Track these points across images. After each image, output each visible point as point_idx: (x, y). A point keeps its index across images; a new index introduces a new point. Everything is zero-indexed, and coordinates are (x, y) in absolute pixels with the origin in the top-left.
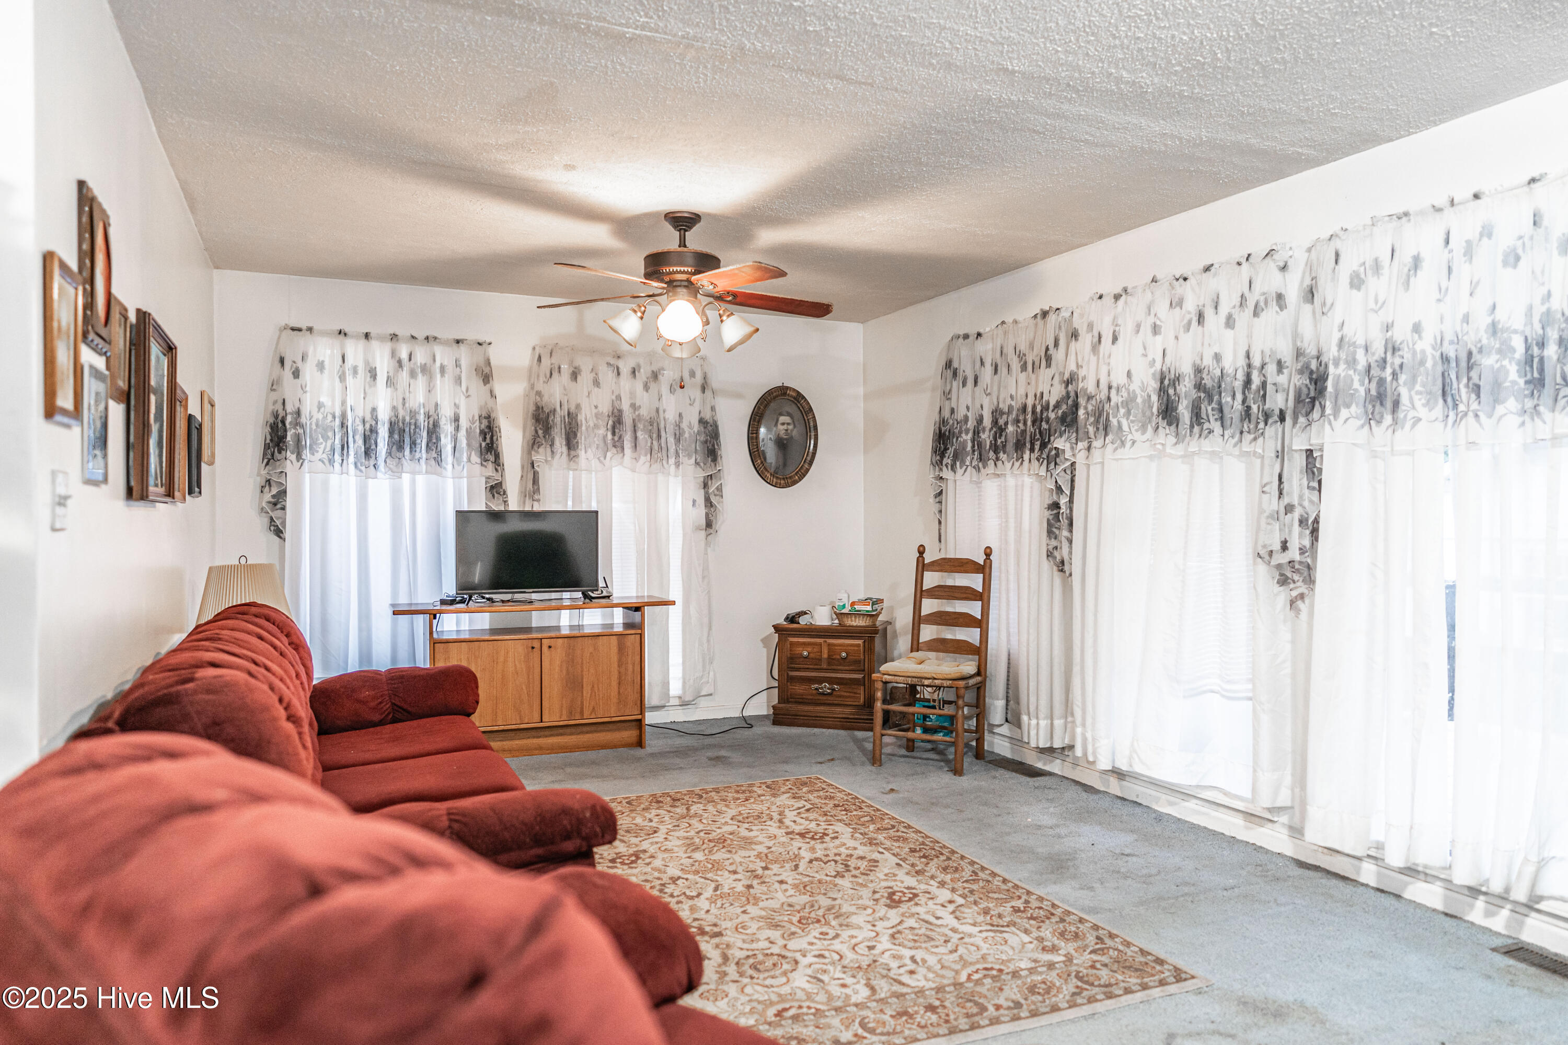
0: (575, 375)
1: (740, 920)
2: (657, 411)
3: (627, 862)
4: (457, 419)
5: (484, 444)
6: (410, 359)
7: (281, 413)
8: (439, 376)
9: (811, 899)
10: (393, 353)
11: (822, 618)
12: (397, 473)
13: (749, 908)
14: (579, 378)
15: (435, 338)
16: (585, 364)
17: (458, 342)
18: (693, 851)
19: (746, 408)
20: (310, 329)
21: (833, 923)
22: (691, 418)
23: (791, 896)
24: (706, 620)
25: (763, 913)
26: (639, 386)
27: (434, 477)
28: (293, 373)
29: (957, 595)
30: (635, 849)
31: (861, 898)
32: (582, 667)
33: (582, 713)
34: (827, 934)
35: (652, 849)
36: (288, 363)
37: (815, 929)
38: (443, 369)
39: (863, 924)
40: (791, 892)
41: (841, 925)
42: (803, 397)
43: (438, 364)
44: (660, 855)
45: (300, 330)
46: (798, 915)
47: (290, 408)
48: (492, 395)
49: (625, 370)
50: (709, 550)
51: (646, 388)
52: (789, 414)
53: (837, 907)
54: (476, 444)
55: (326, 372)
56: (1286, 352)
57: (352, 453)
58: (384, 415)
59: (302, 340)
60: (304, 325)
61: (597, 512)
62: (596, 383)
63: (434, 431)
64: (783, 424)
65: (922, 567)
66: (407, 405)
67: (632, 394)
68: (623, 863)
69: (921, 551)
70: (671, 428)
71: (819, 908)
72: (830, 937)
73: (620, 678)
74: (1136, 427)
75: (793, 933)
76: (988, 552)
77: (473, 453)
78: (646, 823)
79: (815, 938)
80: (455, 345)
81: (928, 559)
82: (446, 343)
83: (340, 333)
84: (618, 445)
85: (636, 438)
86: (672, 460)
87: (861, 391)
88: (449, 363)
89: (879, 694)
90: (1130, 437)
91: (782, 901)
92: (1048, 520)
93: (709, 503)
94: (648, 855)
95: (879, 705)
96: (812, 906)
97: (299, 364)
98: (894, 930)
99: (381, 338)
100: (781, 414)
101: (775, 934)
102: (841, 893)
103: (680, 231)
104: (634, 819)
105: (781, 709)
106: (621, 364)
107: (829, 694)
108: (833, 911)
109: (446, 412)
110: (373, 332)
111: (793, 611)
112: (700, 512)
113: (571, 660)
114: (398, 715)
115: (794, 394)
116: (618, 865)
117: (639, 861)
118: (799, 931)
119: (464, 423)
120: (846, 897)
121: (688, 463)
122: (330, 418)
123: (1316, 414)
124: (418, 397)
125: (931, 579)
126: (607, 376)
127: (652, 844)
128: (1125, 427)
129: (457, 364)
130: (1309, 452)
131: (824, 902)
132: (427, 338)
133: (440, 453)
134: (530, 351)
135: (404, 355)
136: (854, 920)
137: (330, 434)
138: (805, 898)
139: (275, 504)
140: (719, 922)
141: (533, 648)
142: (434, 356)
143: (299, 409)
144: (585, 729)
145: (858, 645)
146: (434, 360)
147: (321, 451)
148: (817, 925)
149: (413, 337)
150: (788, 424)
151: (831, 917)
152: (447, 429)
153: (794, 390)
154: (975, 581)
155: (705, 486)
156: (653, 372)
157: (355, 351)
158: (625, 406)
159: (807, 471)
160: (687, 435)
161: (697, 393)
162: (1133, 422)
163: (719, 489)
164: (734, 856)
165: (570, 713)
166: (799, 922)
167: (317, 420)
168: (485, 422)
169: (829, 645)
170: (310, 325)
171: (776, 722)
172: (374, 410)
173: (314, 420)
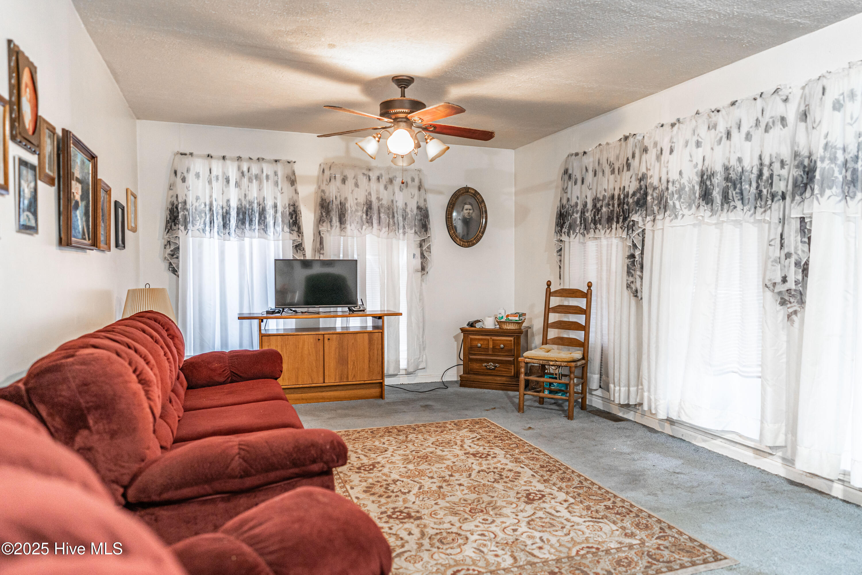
0: (344, 181)
1: (433, 509)
2: (392, 201)
3: (367, 469)
4: (275, 206)
5: (291, 221)
6: (249, 171)
7: (176, 203)
8: (265, 181)
9: (478, 496)
10: (239, 168)
11: (489, 324)
12: (242, 237)
13: (439, 501)
14: (346, 182)
15: (263, 159)
16: (350, 174)
17: (276, 161)
18: (407, 463)
19: (445, 200)
20: (191, 154)
21: (491, 513)
22: (412, 206)
23: (465, 494)
24: (421, 325)
25: (448, 505)
26: (382, 188)
27: (262, 240)
28: (182, 179)
29: (571, 311)
30: (373, 461)
31: (509, 496)
32: (347, 351)
33: (347, 378)
34: (487, 520)
35: (383, 462)
36: (179, 174)
37: (480, 517)
38: (267, 177)
39: (510, 514)
40: (466, 491)
41: (496, 514)
42: (479, 194)
43: (265, 174)
44: (388, 466)
45: (185, 154)
46: (470, 507)
47: (180, 200)
48: (296, 192)
49: (374, 178)
50: (423, 284)
51: (386, 188)
52: (470, 204)
53: (494, 502)
54: (287, 221)
55: (201, 178)
56: (786, 154)
57: (216, 225)
58: (234, 204)
59: (187, 161)
60: (188, 152)
61: (356, 261)
62: (357, 185)
63: (262, 213)
64: (467, 209)
65: (549, 294)
66: (247, 198)
67: (378, 192)
68: (365, 470)
69: (549, 284)
70: (400, 212)
71: (483, 503)
72: (489, 522)
73: (370, 358)
74: (685, 206)
75: (466, 519)
76: (590, 285)
77: (285, 226)
78: (381, 445)
79: (480, 522)
80: (274, 163)
81: (553, 289)
82: (269, 162)
83: (208, 156)
84: (370, 221)
85: (380, 217)
86: (401, 231)
87: (513, 190)
88: (271, 173)
89: (523, 370)
90: (681, 212)
91: (460, 497)
92: (628, 265)
93: (423, 256)
94: (380, 465)
95: (522, 376)
96: (479, 501)
97: (185, 174)
98: (530, 519)
99: (232, 159)
100: (465, 204)
101: (455, 519)
102: (497, 493)
103: (401, 88)
104: (374, 442)
105: (465, 377)
106: (371, 174)
107: (493, 369)
108: (492, 505)
109: (269, 204)
110: (228, 155)
111: (472, 320)
112: (417, 262)
113: (341, 347)
114: (234, 378)
115: (473, 192)
116: (362, 471)
117: (375, 469)
118: (470, 517)
119: (280, 209)
120: (500, 496)
121: (411, 232)
122: (203, 206)
123: (808, 194)
124: (253, 194)
125: (555, 301)
126: (363, 181)
127: (383, 458)
128: (678, 206)
129: (276, 174)
130: (802, 219)
131: (486, 498)
132: (258, 159)
133: (266, 226)
134: (318, 167)
135: (245, 169)
136: (504, 511)
137: (203, 215)
138: (474, 496)
139: (173, 255)
140: (420, 510)
141: (319, 340)
142: (262, 169)
143: (185, 200)
144: (349, 387)
145: (511, 341)
146: (263, 172)
147: (198, 224)
148: (481, 514)
149: (250, 159)
150: (470, 210)
151: (490, 509)
152: (270, 212)
153: (473, 189)
154: (582, 303)
155: (421, 246)
156: (390, 178)
157: (217, 167)
158: (374, 199)
159: (481, 237)
160: (409, 216)
161: (415, 191)
162: (683, 203)
163: (429, 248)
164: (432, 467)
165: (341, 379)
166: (470, 511)
167: (196, 207)
168: (292, 208)
169: (493, 340)
170: (191, 152)
171: (462, 385)
172: (228, 201)
173: (194, 207)
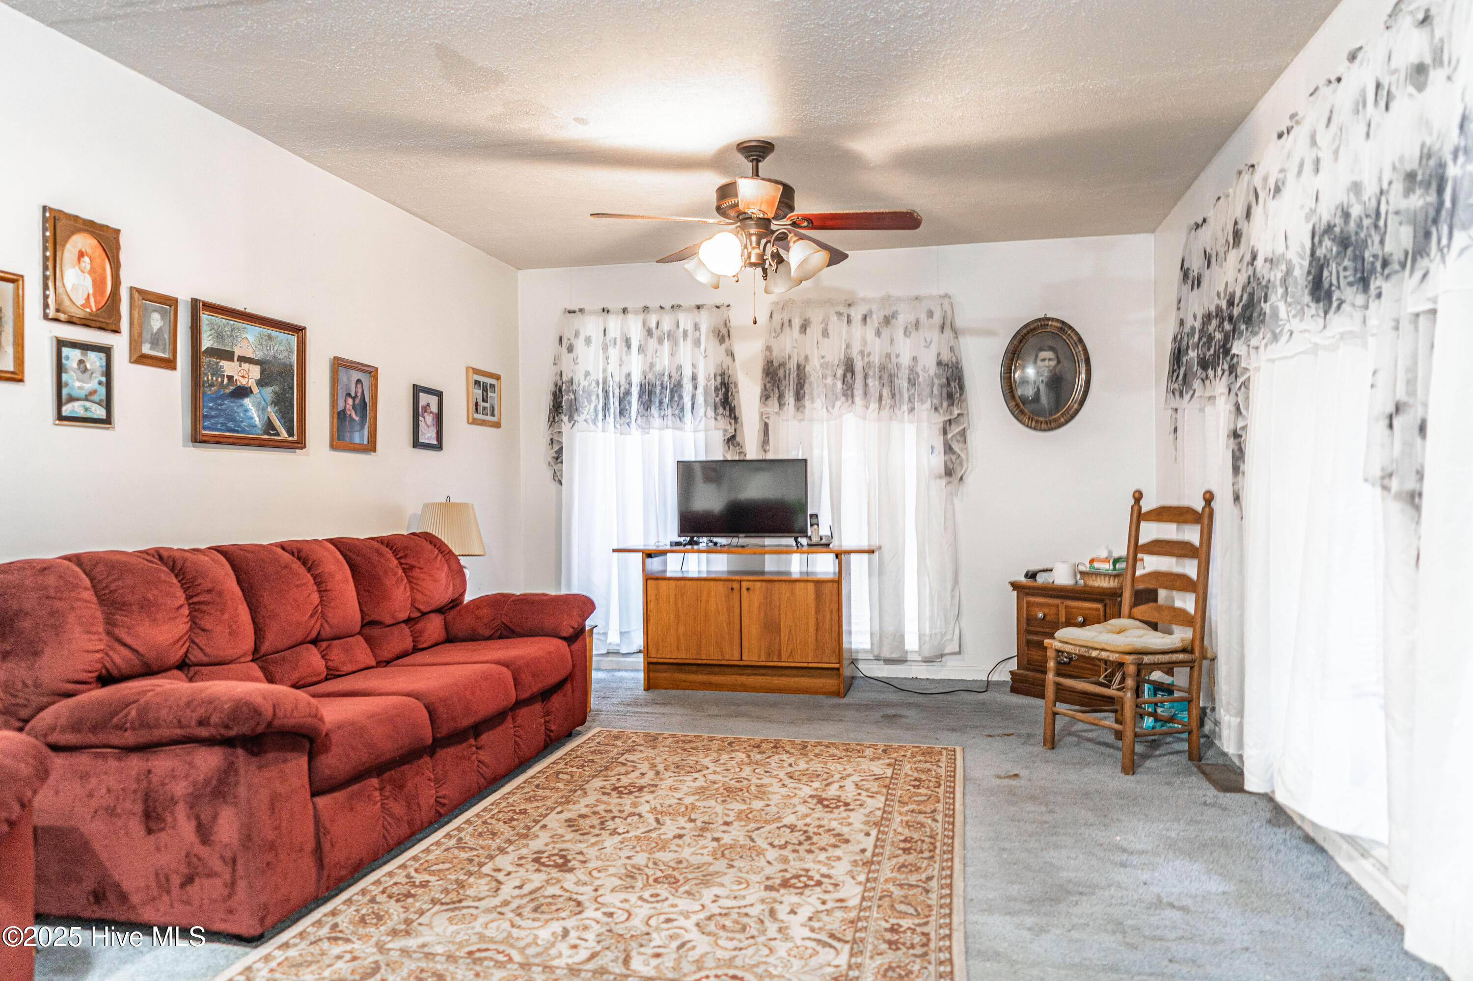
0: (804, 328)
1: (613, 862)
2: (888, 356)
4: (694, 378)
5: (717, 400)
6: (657, 327)
7: (559, 383)
8: (682, 340)
10: (644, 323)
11: (1062, 577)
12: (646, 428)
14: (808, 330)
15: (679, 306)
16: (816, 317)
17: (698, 307)
19: (1000, 344)
20: (581, 310)
22: (928, 364)
24: (949, 575)
26: (870, 333)
27: (677, 432)
28: (568, 349)
29: (1176, 551)
31: (759, 872)
32: (779, 610)
33: (780, 655)
34: (657, 896)
36: (564, 341)
38: (685, 333)
41: (686, 892)
42: (1070, 327)
43: (681, 329)
45: (574, 312)
47: (564, 378)
48: (731, 354)
49: (857, 316)
50: (956, 501)
51: (878, 333)
52: (1051, 349)
53: (719, 875)
54: (711, 401)
55: (593, 345)
57: (612, 411)
58: (636, 379)
59: (576, 319)
60: (576, 308)
61: (805, 461)
62: (825, 333)
63: (677, 388)
64: (1044, 360)
65: (1138, 516)
66: (654, 369)
67: (864, 342)
69: (1138, 497)
70: (904, 374)
73: (817, 624)
74: (1293, 312)
76: (1209, 498)
77: (709, 408)
80: (696, 310)
81: (1147, 505)
82: (688, 310)
83: (604, 310)
84: (848, 392)
85: (866, 384)
86: (905, 407)
87: (1152, 313)
88: (690, 327)
89: (1051, 664)
90: (1287, 328)
91: (680, 856)
93: (948, 449)
94: (652, 789)
95: (1051, 677)
97: (573, 341)
99: (636, 312)
100: (1041, 349)
103: (752, 161)
105: (1019, 675)
106: (852, 312)
107: (1065, 663)
109: (687, 373)
110: (630, 307)
111: (1034, 567)
112: (938, 461)
113: (768, 602)
115: (1059, 325)
119: (701, 381)
121: (924, 408)
122: (594, 384)
124: (664, 362)
125: (1150, 531)
126: (837, 327)
128: (1283, 314)
129: (696, 327)
132: (673, 307)
133: (682, 410)
134: (763, 309)
135: (653, 325)
137: (594, 398)
138: (705, 860)
139: (557, 459)
140: (593, 860)
141: (732, 589)
142: (678, 322)
143: (572, 379)
144: (787, 672)
146: (678, 326)
147: (586, 413)
149: (661, 307)
150: (1050, 360)
152: (687, 386)
153: (1058, 320)
155: (945, 432)
156: (885, 316)
157: (614, 324)
158: (855, 354)
159: (1077, 411)
160: (921, 379)
161: (935, 335)
163: (963, 433)
165: (769, 654)
166: (657, 878)
167: (584, 387)
168: (719, 379)
169: (1066, 607)
170: (581, 307)
171: (1014, 690)
172: (629, 375)
173: (581, 387)
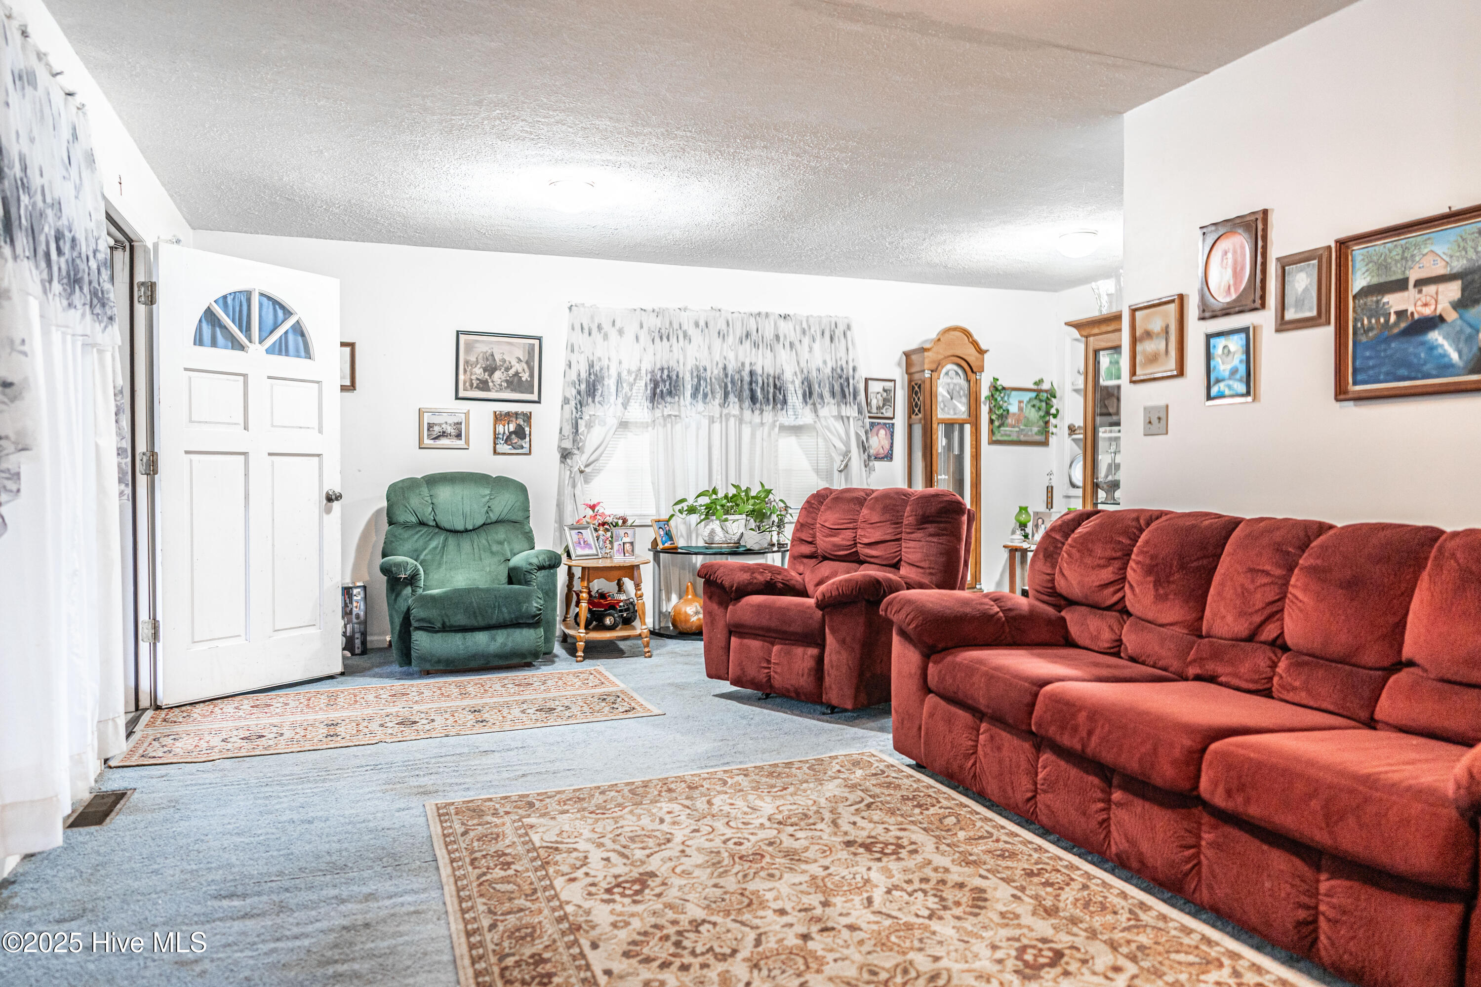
1: (829, 859)
9: (744, 886)
21: (726, 855)
23: (770, 890)
25: (804, 866)
34: (735, 844)
37: (747, 848)
39: (694, 853)
40: (769, 896)
41: (719, 852)
46: (763, 864)
53: (716, 874)
71: (737, 874)
72: (733, 841)
75: (771, 844)
79: (748, 840)
91: (781, 881)
96: (745, 876)
98: (663, 847)
101: (788, 843)
102: (703, 895)
108: (721, 870)
118: (765, 848)
120: (699, 890)
131: (731, 883)
136: (699, 859)
138: (751, 886)
140: (851, 856)
148: (744, 853)
151: (726, 862)
166: (763, 856)
